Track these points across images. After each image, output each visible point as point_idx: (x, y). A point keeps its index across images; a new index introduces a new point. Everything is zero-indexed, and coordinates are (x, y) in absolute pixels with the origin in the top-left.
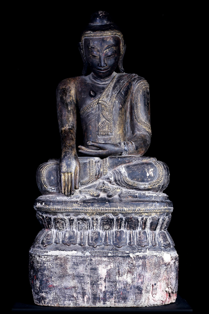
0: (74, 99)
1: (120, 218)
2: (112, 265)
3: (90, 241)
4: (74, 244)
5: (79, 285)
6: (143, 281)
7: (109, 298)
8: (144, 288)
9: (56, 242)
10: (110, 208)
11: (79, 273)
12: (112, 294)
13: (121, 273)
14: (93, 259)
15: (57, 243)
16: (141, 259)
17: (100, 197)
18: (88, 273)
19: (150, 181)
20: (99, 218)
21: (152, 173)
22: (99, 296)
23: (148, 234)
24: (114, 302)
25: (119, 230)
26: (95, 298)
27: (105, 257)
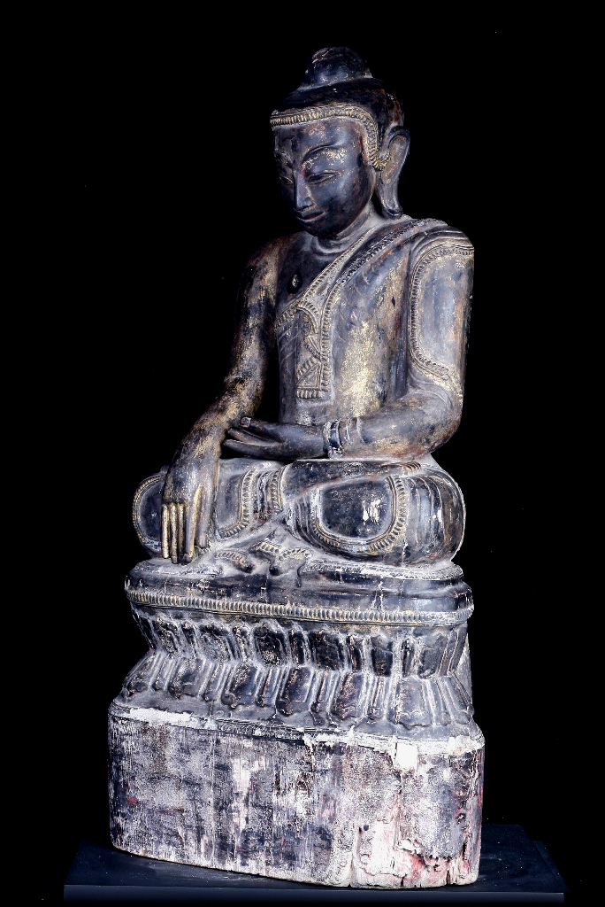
0: (272, 297)
1: (295, 634)
2: (263, 763)
3: (227, 692)
4: (192, 696)
5: (189, 806)
6: (334, 815)
7: (255, 850)
8: (337, 836)
9: (154, 686)
10: (267, 605)
11: (190, 774)
12: (262, 841)
13: (282, 785)
14: (223, 741)
15: (156, 690)
16: (331, 754)
17: (254, 572)
18: (211, 778)
19: (372, 534)
20: (249, 628)
21: (376, 511)
22: (233, 842)
23: (367, 684)
24: (266, 862)
25: (300, 667)
26: (224, 846)
27: (248, 737)
